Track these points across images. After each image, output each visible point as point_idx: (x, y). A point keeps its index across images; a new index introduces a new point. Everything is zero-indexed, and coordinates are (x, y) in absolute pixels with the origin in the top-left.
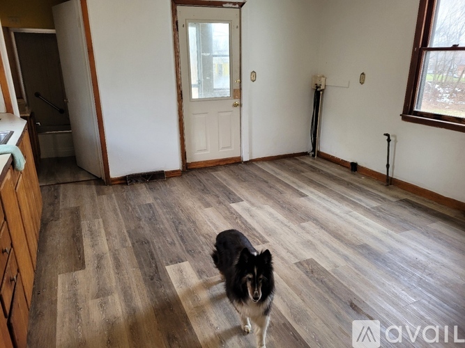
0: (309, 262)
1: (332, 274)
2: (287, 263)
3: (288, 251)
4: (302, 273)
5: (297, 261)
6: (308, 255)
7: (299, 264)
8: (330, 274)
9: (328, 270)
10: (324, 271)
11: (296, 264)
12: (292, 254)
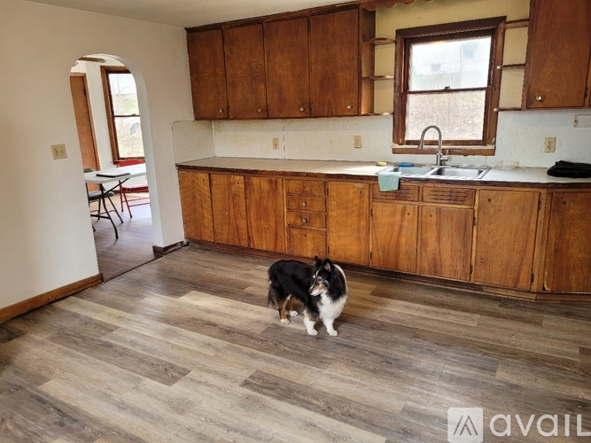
0: (174, 380)
1: (141, 377)
2: (201, 369)
3: (206, 384)
4: (178, 365)
5: (189, 375)
6: (177, 389)
7: (184, 373)
8: (144, 376)
9: (148, 380)
10: (151, 376)
11: (189, 372)
12: (200, 382)
